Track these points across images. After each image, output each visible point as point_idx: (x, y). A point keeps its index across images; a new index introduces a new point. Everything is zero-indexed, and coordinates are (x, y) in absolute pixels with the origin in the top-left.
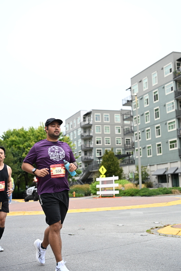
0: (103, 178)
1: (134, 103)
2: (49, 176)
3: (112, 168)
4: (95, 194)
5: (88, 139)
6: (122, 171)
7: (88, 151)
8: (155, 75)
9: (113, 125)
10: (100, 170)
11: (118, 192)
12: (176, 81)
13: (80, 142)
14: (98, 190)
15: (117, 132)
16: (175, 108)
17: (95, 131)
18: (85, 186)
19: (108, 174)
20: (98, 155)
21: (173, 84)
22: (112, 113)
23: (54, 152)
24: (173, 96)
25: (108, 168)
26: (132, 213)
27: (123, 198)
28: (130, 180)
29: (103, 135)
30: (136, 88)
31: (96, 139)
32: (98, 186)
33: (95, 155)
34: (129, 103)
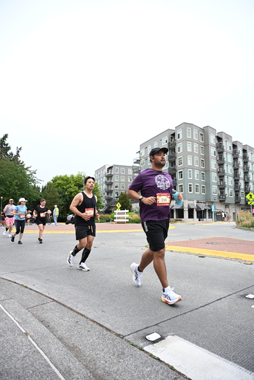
0: (118, 211)
1: (141, 162)
2: (155, 204)
3: (125, 204)
4: (113, 221)
5: (109, 184)
6: (131, 206)
7: (109, 192)
8: (156, 144)
9: (127, 175)
10: (117, 205)
11: (128, 220)
13: (105, 186)
14: (115, 218)
15: (129, 181)
16: (169, 166)
17: (115, 180)
18: (107, 215)
19: (122, 208)
20: (116, 195)
22: (127, 167)
23: (160, 180)
25: (122, 204)
26: (136, 234)
27: (131, 224)
28: (136, 213)
29: (120, 182)
30: (143, 152)
31: (115, 185)
32: (115, 216)
33: (114, 195)
34: (138, 162)
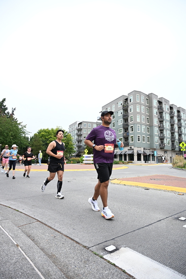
0: (86, 155)
2: (103, 150)
4: (82, 162)
5: (80, 135)
7: (79, 141)
8: (114, 106)
10: (85, 151)
12: (124, 110)
13: (76, 137)
14: (84, 160)
16: (123, 123)
17: (83, 132)
18: (78, 158)
19: (89, 153)
21: (122, 111)
22: (92, 123)
23: (108, 135)
24: (122, 117)
25: (89, 150)
31: (83, 136)
33: (83, 144)
